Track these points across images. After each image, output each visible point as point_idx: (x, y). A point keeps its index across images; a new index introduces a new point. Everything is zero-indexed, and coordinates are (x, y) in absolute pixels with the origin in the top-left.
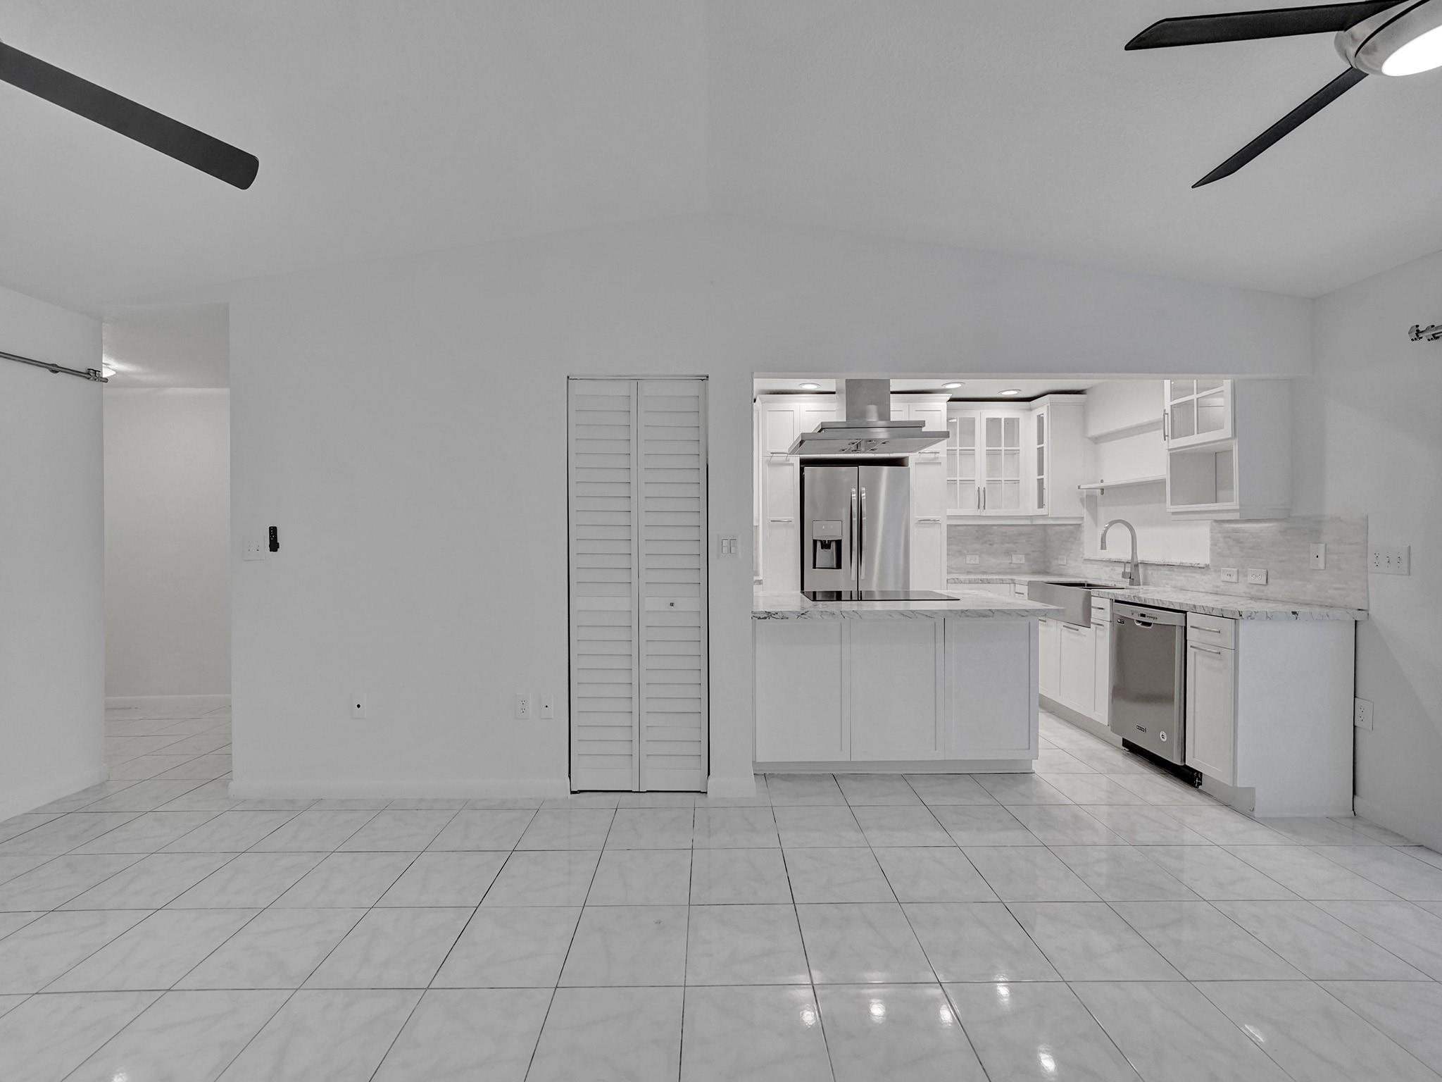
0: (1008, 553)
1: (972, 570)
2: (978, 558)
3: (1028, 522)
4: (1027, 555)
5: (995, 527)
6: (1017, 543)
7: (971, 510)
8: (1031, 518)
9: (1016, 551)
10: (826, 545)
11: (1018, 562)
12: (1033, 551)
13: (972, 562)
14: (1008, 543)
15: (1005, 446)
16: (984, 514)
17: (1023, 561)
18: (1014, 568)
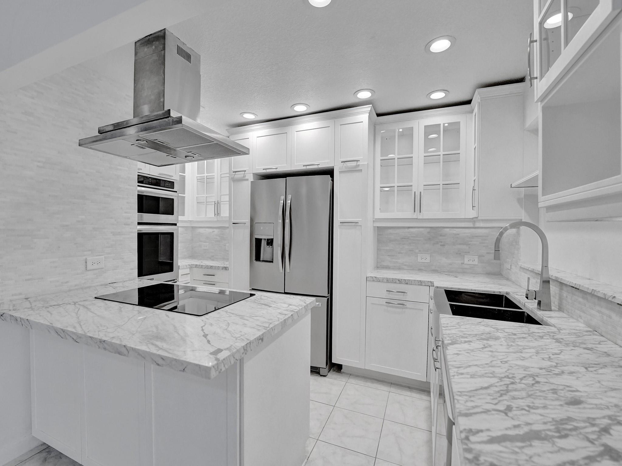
0: (460, 254)
1: (423, 268)
2: (429, 258)
3: (470, 225)
4: (480, 256)
5: (448, 229)
6: (469, 244)
7: (409, 214)
8: (474, 220)
9: (469, 253)
10: (270, 242)
11: (471, 262)
12: (488, 253)
13: (423, 261)
14: (460, 244)
15: (444, 151)
16: (420, 217)
17: (476, 263)
18: (465, 269)
